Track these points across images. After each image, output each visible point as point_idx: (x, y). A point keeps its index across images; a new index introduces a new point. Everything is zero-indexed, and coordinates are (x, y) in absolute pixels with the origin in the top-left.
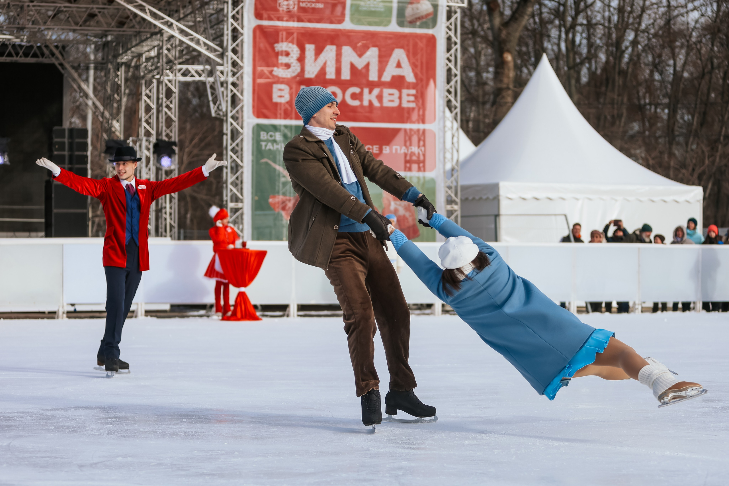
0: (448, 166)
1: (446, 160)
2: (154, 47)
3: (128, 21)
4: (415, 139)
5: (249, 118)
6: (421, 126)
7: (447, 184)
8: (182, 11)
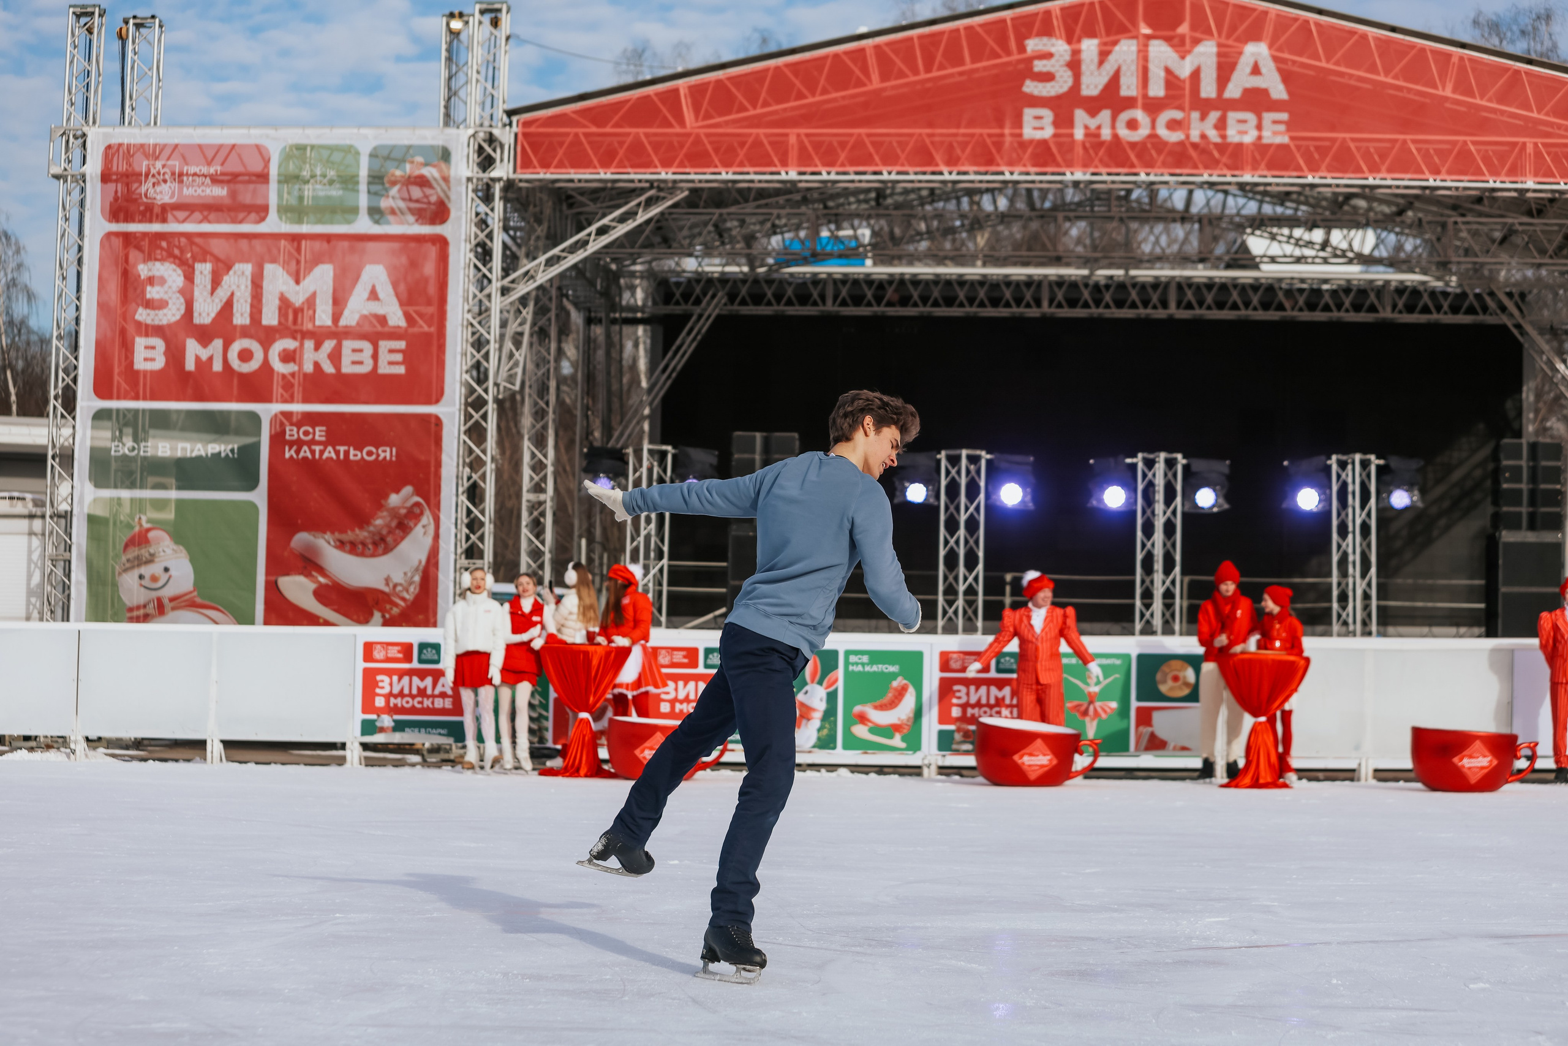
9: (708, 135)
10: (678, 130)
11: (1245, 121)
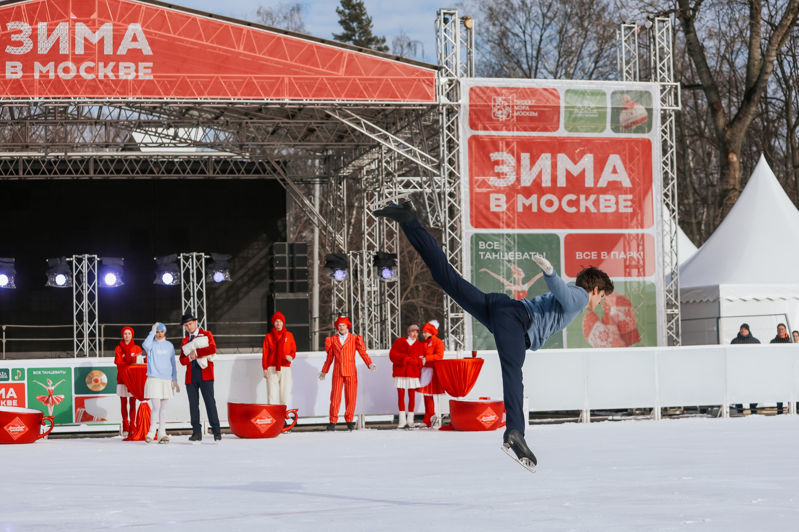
0: (668, 271)
1: (666, 264)
2: (374, 160)
3: (347, 135)
4: (634, 244)
5: (467, 228)
6: (640, 231)
7: (667, 288)
8: (399, 124)
11: (129, 68)
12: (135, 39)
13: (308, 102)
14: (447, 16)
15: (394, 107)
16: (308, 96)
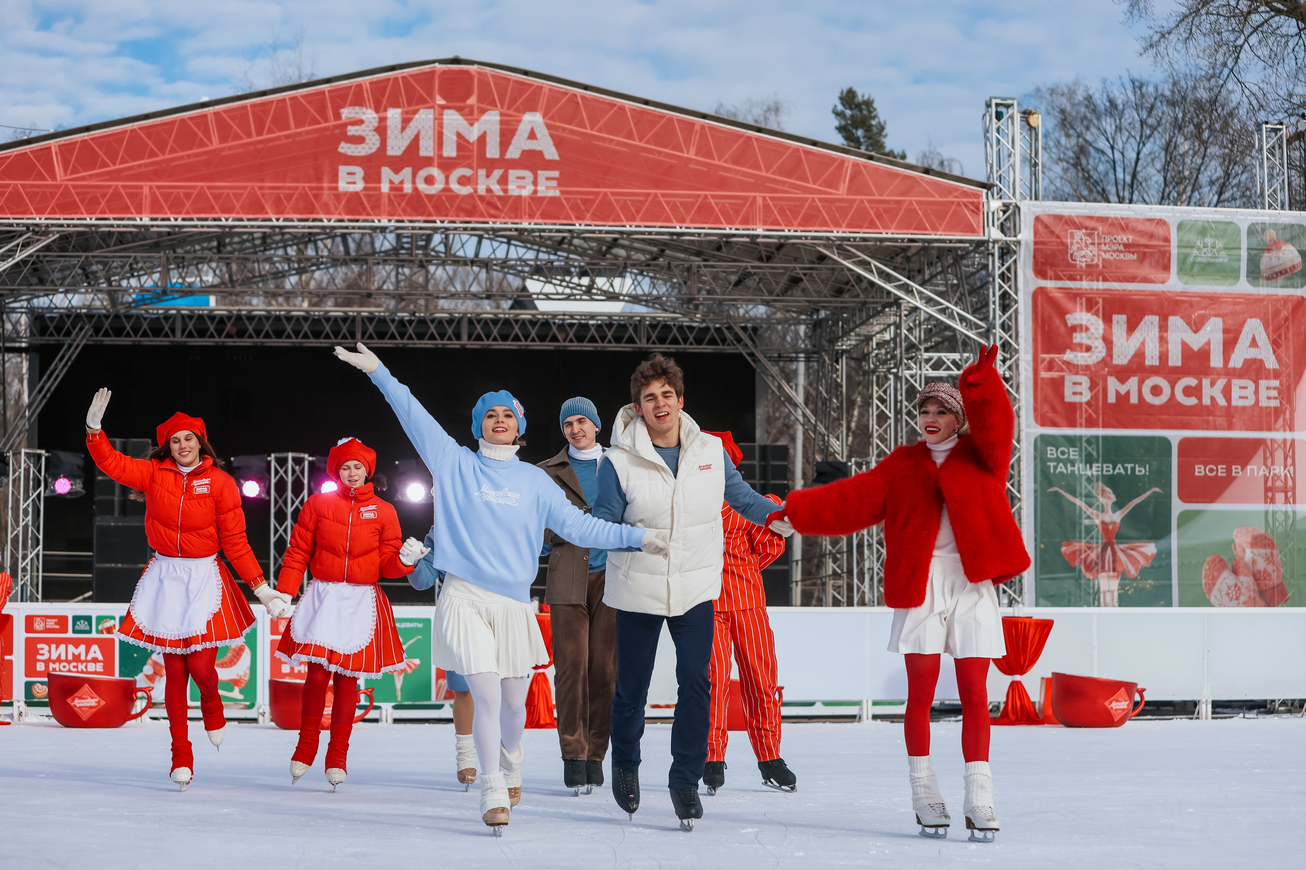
2: (889, 325)
3: (849, 287)
5: (1028, 426)
6: (1289, 435)
8: (927, 272)
9: (74, 187)
10: (50, 182)
11: (523, 178)
12: (532, 136)
13: (792, 233)
14: (1000, 109)
15: (920, 244)
16: (792, 225)
